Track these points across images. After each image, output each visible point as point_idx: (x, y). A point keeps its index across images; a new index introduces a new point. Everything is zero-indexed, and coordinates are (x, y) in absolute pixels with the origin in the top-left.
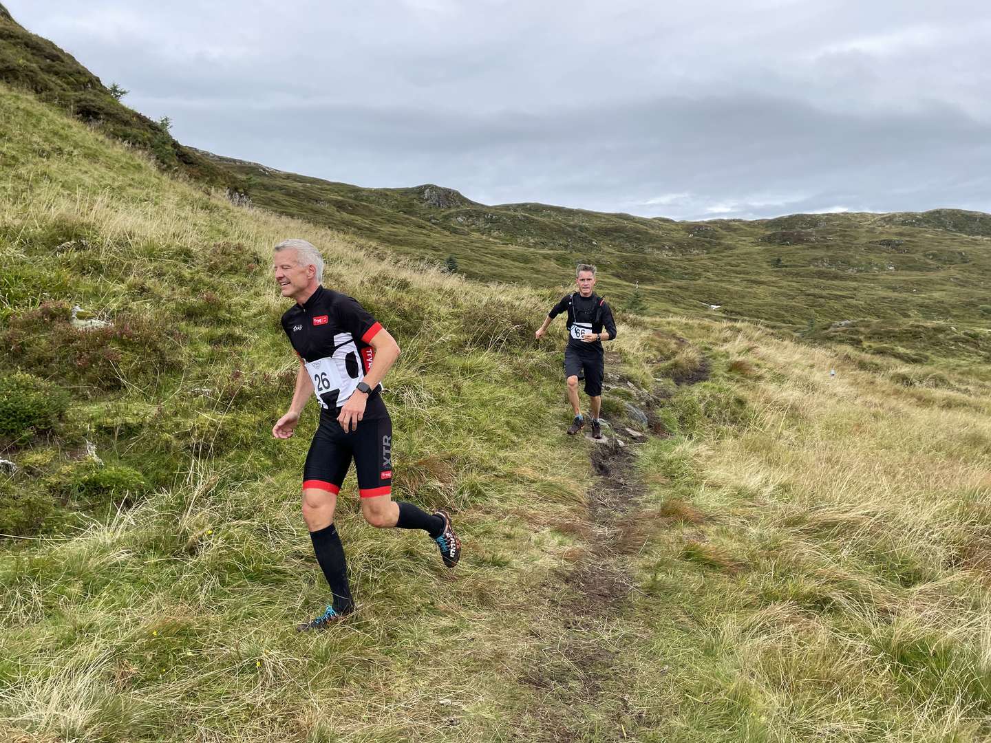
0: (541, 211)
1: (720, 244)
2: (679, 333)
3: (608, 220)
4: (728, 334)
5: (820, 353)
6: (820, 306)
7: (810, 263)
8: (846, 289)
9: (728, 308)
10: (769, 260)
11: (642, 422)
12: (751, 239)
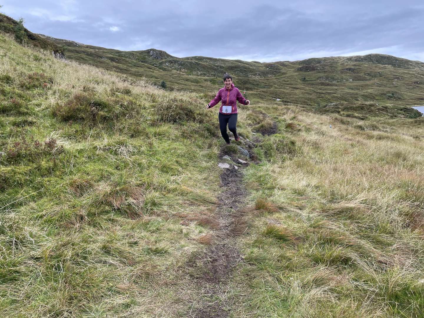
0: (203, 60)
1: (280, 72)
2: (264, 112)
3: (232, 63)
4: (285, 111)
5: (325, 118)
6: (322, 97)
7: (318, 79)
8: (333, 90)
9: (284, 100)
10: (300, 78)
11: (246, 156)
12: (293, 69)
